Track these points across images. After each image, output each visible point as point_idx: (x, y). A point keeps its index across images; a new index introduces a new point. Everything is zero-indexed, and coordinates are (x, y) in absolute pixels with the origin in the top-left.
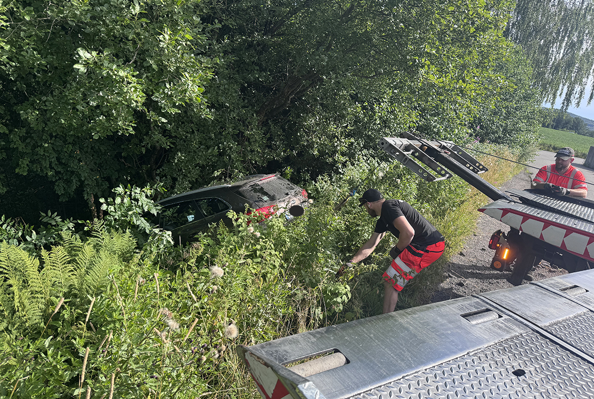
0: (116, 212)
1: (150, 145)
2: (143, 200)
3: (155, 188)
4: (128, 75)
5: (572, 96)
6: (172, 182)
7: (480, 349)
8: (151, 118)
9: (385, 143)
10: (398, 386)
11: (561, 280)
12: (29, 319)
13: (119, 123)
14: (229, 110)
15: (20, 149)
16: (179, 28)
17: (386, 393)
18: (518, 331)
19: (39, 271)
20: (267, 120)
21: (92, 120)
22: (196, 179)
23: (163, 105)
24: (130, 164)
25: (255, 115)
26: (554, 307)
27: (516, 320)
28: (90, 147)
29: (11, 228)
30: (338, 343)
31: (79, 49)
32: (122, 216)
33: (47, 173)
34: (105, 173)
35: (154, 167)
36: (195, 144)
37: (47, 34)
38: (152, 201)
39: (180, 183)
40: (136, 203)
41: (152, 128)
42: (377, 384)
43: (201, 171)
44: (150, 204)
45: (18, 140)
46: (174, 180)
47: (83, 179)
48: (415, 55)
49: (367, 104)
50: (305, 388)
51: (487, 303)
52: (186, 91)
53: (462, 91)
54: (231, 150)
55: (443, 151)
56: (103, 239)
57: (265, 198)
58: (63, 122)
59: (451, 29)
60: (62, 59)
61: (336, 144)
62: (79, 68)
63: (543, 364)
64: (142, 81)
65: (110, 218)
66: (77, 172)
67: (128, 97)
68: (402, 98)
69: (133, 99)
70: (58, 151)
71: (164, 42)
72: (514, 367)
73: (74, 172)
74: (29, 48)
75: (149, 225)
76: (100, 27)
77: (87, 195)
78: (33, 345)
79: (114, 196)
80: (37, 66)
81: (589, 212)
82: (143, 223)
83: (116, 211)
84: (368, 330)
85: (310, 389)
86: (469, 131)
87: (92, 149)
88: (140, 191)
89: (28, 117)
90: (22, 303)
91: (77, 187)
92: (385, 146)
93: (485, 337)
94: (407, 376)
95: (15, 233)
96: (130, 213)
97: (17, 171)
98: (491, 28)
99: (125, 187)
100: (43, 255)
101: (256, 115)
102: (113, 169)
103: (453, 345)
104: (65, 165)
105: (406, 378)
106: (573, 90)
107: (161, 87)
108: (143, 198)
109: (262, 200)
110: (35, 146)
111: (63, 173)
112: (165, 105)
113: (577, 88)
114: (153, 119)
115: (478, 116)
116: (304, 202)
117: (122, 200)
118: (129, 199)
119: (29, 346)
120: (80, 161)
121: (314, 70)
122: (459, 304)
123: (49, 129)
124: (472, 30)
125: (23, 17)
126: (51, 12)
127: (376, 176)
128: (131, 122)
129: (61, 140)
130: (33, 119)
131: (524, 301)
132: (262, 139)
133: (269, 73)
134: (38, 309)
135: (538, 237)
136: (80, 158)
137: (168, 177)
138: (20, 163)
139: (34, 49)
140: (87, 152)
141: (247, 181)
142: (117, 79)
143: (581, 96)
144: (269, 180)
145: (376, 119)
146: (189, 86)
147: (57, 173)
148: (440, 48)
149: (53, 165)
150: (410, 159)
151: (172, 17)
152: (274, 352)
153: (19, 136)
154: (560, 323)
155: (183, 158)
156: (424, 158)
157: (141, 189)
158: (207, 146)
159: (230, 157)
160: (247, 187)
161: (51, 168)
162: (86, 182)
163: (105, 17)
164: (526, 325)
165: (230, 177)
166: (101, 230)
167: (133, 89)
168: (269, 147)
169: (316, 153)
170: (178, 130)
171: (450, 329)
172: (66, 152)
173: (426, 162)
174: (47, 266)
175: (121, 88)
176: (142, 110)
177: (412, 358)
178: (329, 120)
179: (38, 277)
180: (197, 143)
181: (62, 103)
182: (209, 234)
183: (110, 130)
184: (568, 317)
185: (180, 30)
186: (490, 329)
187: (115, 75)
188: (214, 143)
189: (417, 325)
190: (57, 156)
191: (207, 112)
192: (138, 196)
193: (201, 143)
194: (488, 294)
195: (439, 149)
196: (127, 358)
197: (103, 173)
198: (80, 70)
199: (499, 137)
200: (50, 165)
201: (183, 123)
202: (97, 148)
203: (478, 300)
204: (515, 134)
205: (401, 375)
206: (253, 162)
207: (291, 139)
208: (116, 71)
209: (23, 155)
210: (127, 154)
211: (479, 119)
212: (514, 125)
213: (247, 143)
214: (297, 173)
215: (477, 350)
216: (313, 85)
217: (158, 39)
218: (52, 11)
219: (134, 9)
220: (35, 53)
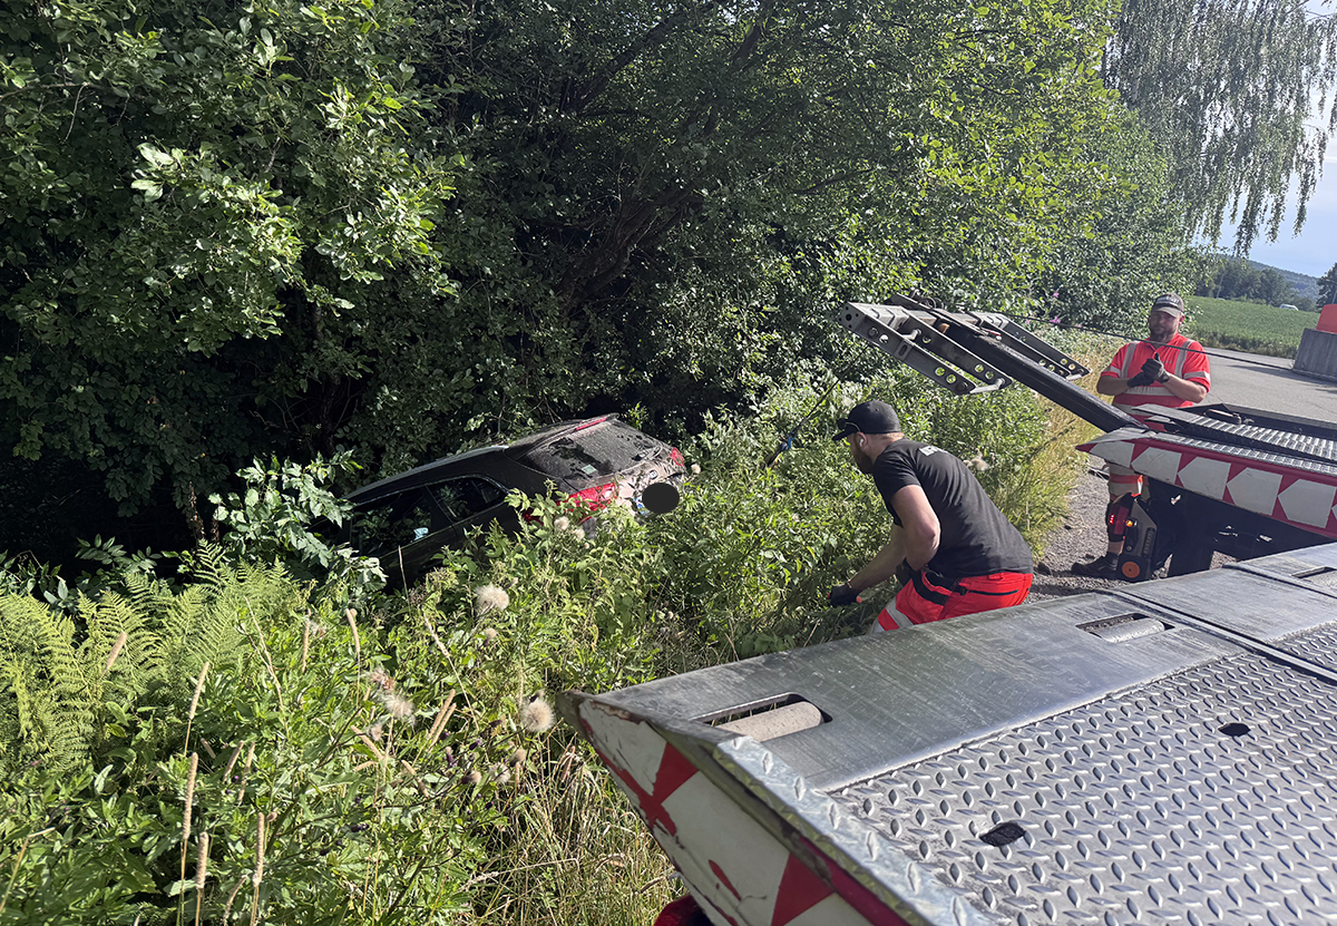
0: (248, 524)
1: (316, 372)
2: (309, 491)
3: (334, 463)
4: (259, 196)
5: (1257, 217)
6: (372, 457)
7: (1134, 688)
8: (316, 299)
9: (853, 316)
10: (956, 764)
11: (1294, 560)
12: (58, 759)
13: (245, 311)
14: (492, 285)
15: (21, 401)
16: (368, 86)
17: (928, 777)
18: (1214, 652)
19: (76, 647)
20: (580, 307)
21: (183, 313)
22: (428, 446)
23: (342, 265)
24: (275, 422)
25: (551, 292)
26: (1289, 608)
27: (1208, 632)
28: (181, 389)
29: (8, 574)
30: (799, 684)
31: (143, 145)
32: (264, 531)
33: (86, 453)
34: (219, 445)
35: (329, 427)
36: (420, 367)
37: (67, 123)
38: (331, 494)
39: (392, 456)
40: (294, 500)
41: (320, 335)
42: (903, 760)
43: (438, 429)
44: (326, 501)
45: (15, 380)
46: (379, 451)
47: (169, 462)
48: (906, 128)
49: (803, 255)
50: (738, 747)
51: (1134, 603)
52: (392, 228)
53: (1016, 202)
54: (502, 375)
55: (985, 331)
56: (223, 587)
57: (589, 469)
58: (116, 320)
59: (982, 65)
60: (104, 178)
61: (740, 347)
62: (144, 188)
63: (1286, 712)
64: (291, 210)
65: (235, 538)
66: (154, 446)
67: (261, 249)
68: (884, 226)
69: (273, 253)
70: (108, 400)
71: (337, 118)
72: (1222, 720)
73: (148, 446)
74: (25, 152)
75: (326, 548)
76: (188, 98)
77: (182, 498)
78: (66, 787)
79: (241, 487)
80: (48, 196)
81: (1324, 446)
82: (310, 544)
83: (248, 521)
84: (864, 658)
85: (749, 750)
86: (1036, 303)
87: (185, 393)
88: (302, 471)
89: (35, 318)
90: (38, 723)
91: (156, 480)
92: (855, 321)
93: (1142, 664)
94: (972, 743)
95: (18, 584)
96: (281, 522)
97: (17, 451)
98: (1070, 60)
99: (267, 466)
100: (84, 611)
101: (555, 293)
102: (237, 437)
103: (1070, 682)
104: (126, 433)
105: (972, 747)
106: (1259, 203)
107: (335, 225)
108: (310, 484)
109: (580, 474)
110: (55, 393)
111: (122, 451)
112: (346, 263)
113: (1268, 199)
114: (321, 303)
115: (1052, 268)
116: (678, 474)
117: (262, 497)
118: (276, 493)
119: (57, 791)
120: (159, 420)
121: (680, 183)
122: (1070, 606)
123: (86, 344)
124: (1029, 65)
125: (10, 81)
126: (72, 67)
127: (836, 406)
128: (271, 308)
129: (113, 375)
130: (45, 320)
131: (1219, 598)
132: (572, 347)
133: (578, 198)
134: (76, 734)
135: (1219, 496)
136: (160, 414)
137: (362, 444)
138: (23, 433)
139: (39, 155)
140: (174, 401)
141: (543, 434)
142: (234, 208)
143: (1277, 214)
144: (597, 430)
145: (826, 289)
146: (401, 217)
147: (110, 451)
148: (961, 109)
149: (99, 434)
150: (914, 347)
151: (351, 61)
152: (647, 704)
153: (17, 372)
154: (1308, 635)
155: (395, 398)
156: (945, 348)
157: (303, 468)
158: (446, 371)
159: (501, 392)
160: (547, 447)
161: (95, 440)
162: (177, 469)
163: (198, 77)
164: (1230, 640)
165: (503, 431)
166: (217, 566)
167: (271, 230)
168: (590, 365)
169: (695, 370)
170: (379, 335)
171: (1057, 652)
172: (126, 402)
173: (950, 356)
174: (95, 631)
175: (244, 229)
176: (294, 283)
177: (978, 709)
178: (720, 296)
179: (74, 660)
180: (425, 364)
181: (112, 277)
182: (467, 551)
183: (226, 329)
184: (1323, 624)
185: (371, 89)
186: (1150, 650)
187: (231, 200)
188: (463, 362)
189: (978, 646)
190: (106, 412)
191: (443, 281)
192: (297, 483)
193: (433, 363)
194: (1132, 588)
195: (975, 328)
196: (292, 800)
197: (215, 446)
198: (147, 194)
199: (1103, 317)
200: (92, 432)
201: (390, 318)
202: (197, 389)
203: (1110, 598)
204: (1136, 307)
205: (958, 742)
206: (556, 400)
207: (636, 347)
208: (229, 189)
209: (27, 415)
210: (265, 400)
211: (1056, 276)
212: (1133, 286)
213: (537, 358)
214: (655, 422)
215: (1128, 689)
216: (676, 219)
217: (323, 113)
218: (75, 64)
219: (264, 53)
220: (41, 164)
